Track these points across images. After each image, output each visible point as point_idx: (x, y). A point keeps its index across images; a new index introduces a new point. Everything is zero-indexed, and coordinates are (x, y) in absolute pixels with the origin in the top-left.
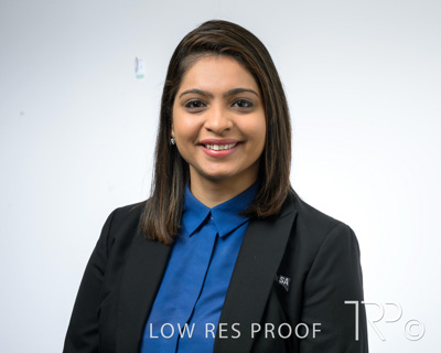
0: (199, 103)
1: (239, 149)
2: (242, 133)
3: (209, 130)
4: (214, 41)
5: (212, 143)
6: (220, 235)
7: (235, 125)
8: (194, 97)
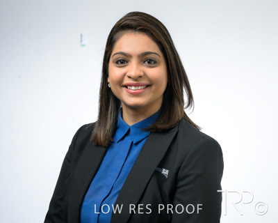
0: (124, 61)
1: (148, 89)
2: (149, 79)
3: (129, 77)
4: (134, 23)
5: (131, 85)
6: (134, 143)
7: (145, 74)
8: (121, 57)
